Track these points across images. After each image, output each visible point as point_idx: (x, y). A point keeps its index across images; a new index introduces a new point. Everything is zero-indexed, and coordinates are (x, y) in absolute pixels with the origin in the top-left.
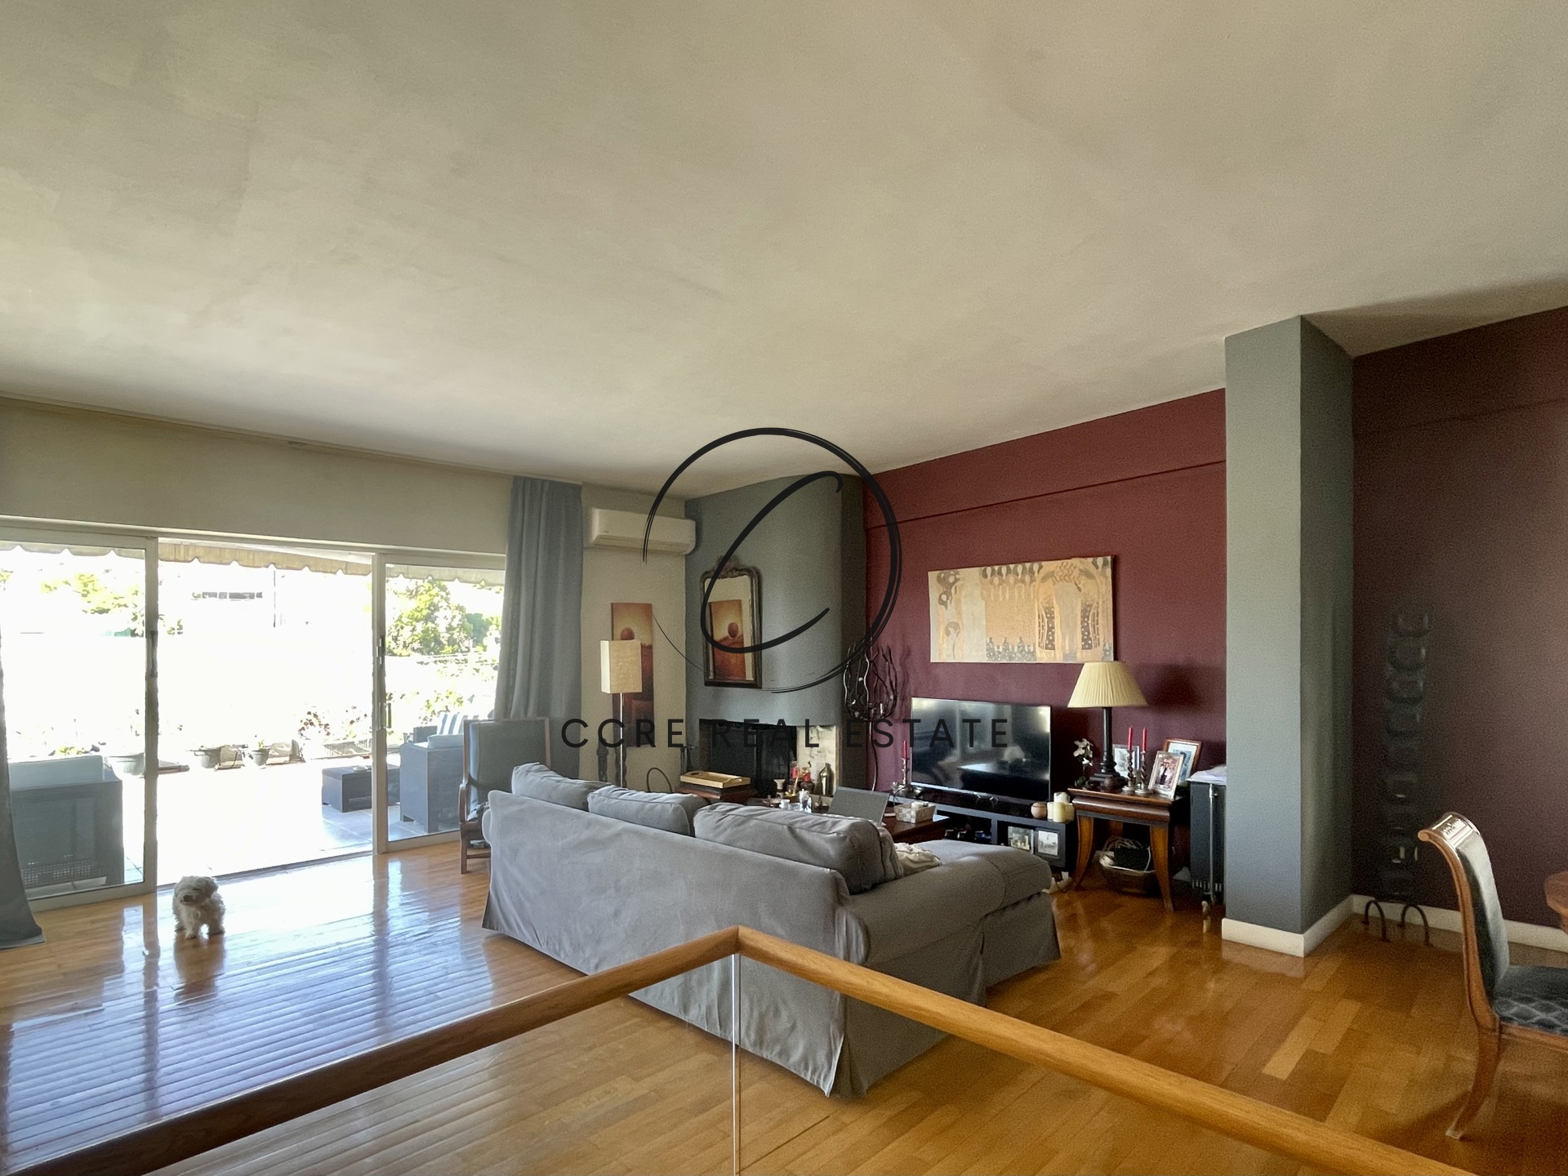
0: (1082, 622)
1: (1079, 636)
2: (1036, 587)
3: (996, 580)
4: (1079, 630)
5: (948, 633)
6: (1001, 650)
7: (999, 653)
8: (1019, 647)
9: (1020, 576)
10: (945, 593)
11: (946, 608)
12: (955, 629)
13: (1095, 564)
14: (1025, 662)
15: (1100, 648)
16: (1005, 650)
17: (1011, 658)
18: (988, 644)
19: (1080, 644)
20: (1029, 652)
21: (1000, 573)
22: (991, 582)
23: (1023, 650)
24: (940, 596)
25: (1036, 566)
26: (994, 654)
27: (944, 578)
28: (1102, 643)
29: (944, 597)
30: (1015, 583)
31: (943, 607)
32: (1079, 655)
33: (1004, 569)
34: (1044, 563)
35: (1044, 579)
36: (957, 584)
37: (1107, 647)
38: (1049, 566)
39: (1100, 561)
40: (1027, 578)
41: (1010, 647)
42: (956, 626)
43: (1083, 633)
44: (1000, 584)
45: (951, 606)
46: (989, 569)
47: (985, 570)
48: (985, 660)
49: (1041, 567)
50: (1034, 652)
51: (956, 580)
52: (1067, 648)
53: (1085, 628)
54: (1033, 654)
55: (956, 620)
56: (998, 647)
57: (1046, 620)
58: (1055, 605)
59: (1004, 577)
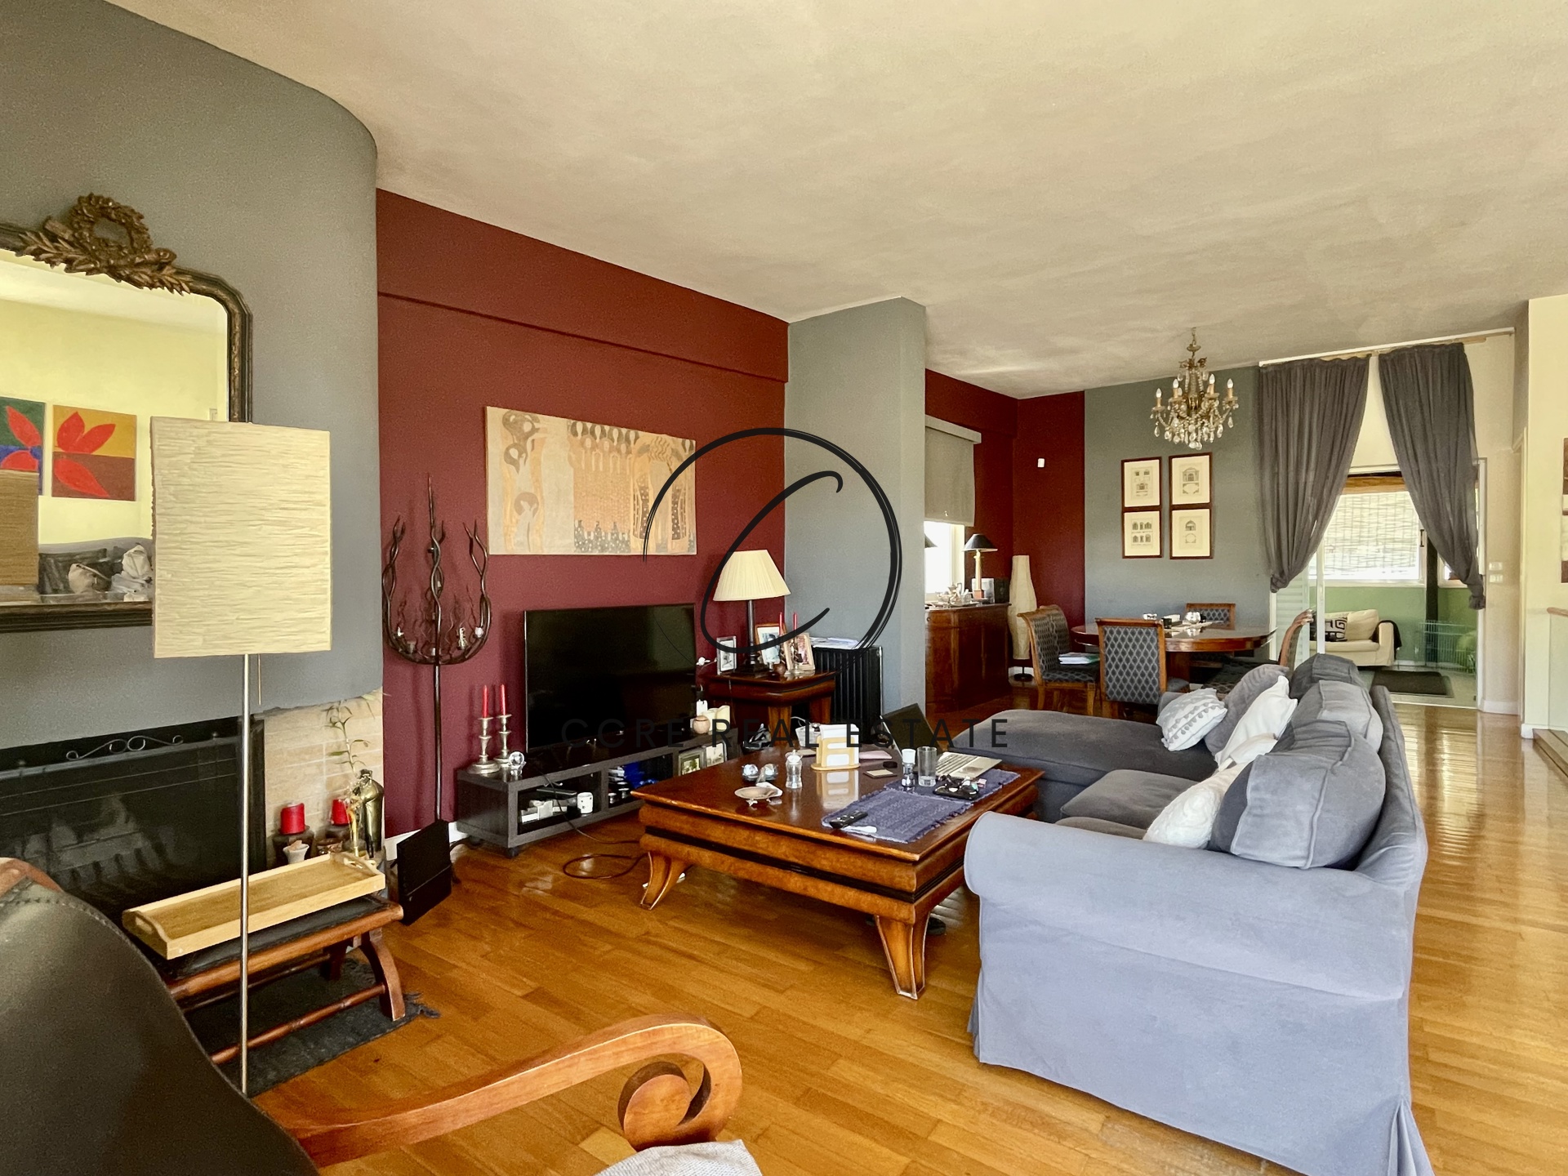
0: (673, 508)
1: (670, 524)
2: (633, 460)
3: (588, 442)
4: (670, 517)
5: (520, 510)
6: (592, 537)
7: (590, 541)
8: (612, 534)
9: (615, 443)
10: (514, 446)
11: (518, 470)
12: (531, 504)
13: (683, 445)
14: (618, 553)
15: (687, 538)
16: (597, 538)
17: (603, 549)
18: (576, 530)
19: (670, 532)
20: (623, 542)
21: (593, 433)
22: (582, 444)
23: (617, 539)
24: (508, 449)
25: (632, 433)
26: (584, 543)
27: (516, 422)
28: (688, 534)
29: (514, 453)
30: (610, 452)
31: (512, 468)
32: (669, 546)
33: (598, 429)
34: (641, 433)
35: (640, 452)
36: (536, 436)
37: (692, 538)
38: (646, 437)
39: (688, 442)
40: (623, 447)
41: (603, 534)
42: (532, 499)
43: (673, 520)
44: (593, 448)
45: (525, 468)
46: (579, 425)
47: (574, 425)
48: (573, 551)
49: (637, 438)
50: (629, 541)
51: (534, 430)
52: (660, 537)
53: (675, 515)
54: (627, 543)
55: (532, 491)
56: (589, 534)
57: (641, 502)
58: (650, 486)
59: (598, 440)
